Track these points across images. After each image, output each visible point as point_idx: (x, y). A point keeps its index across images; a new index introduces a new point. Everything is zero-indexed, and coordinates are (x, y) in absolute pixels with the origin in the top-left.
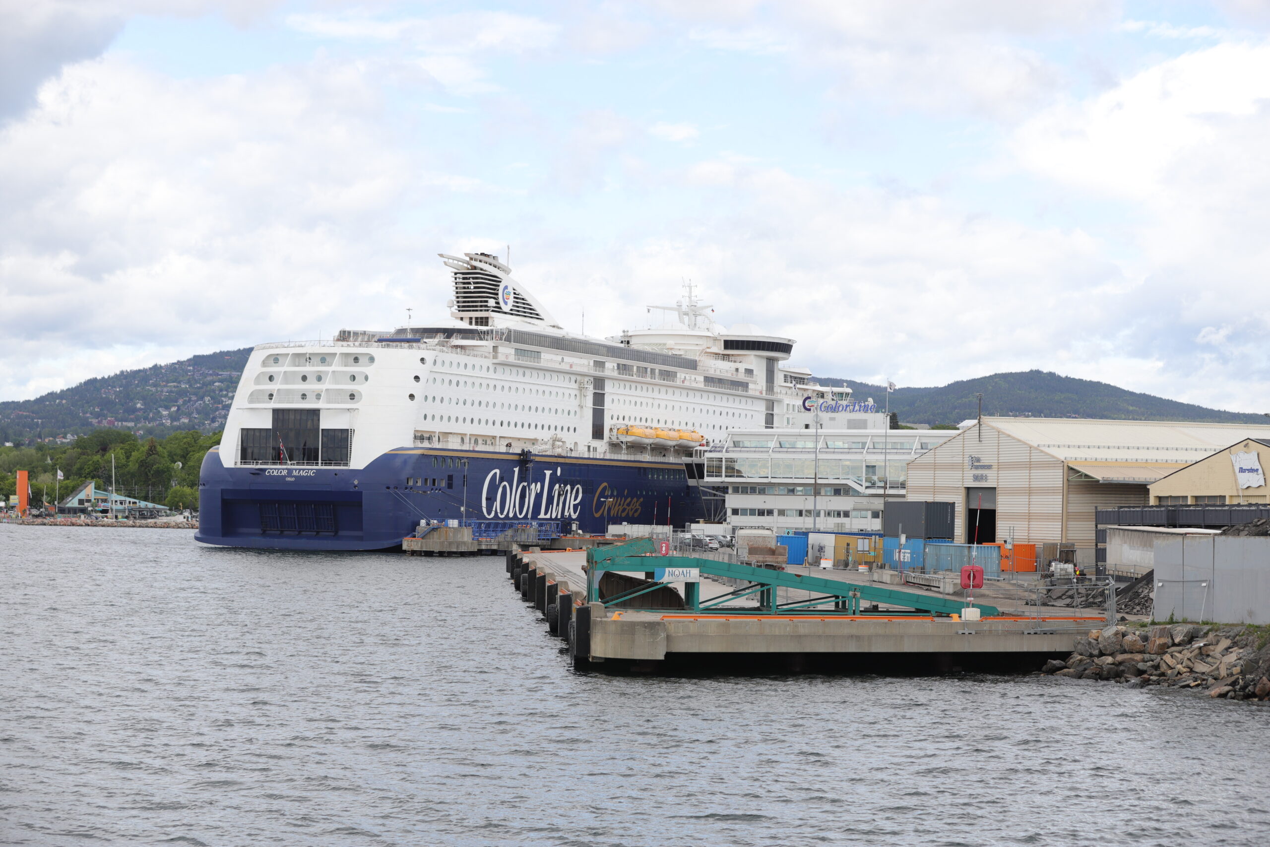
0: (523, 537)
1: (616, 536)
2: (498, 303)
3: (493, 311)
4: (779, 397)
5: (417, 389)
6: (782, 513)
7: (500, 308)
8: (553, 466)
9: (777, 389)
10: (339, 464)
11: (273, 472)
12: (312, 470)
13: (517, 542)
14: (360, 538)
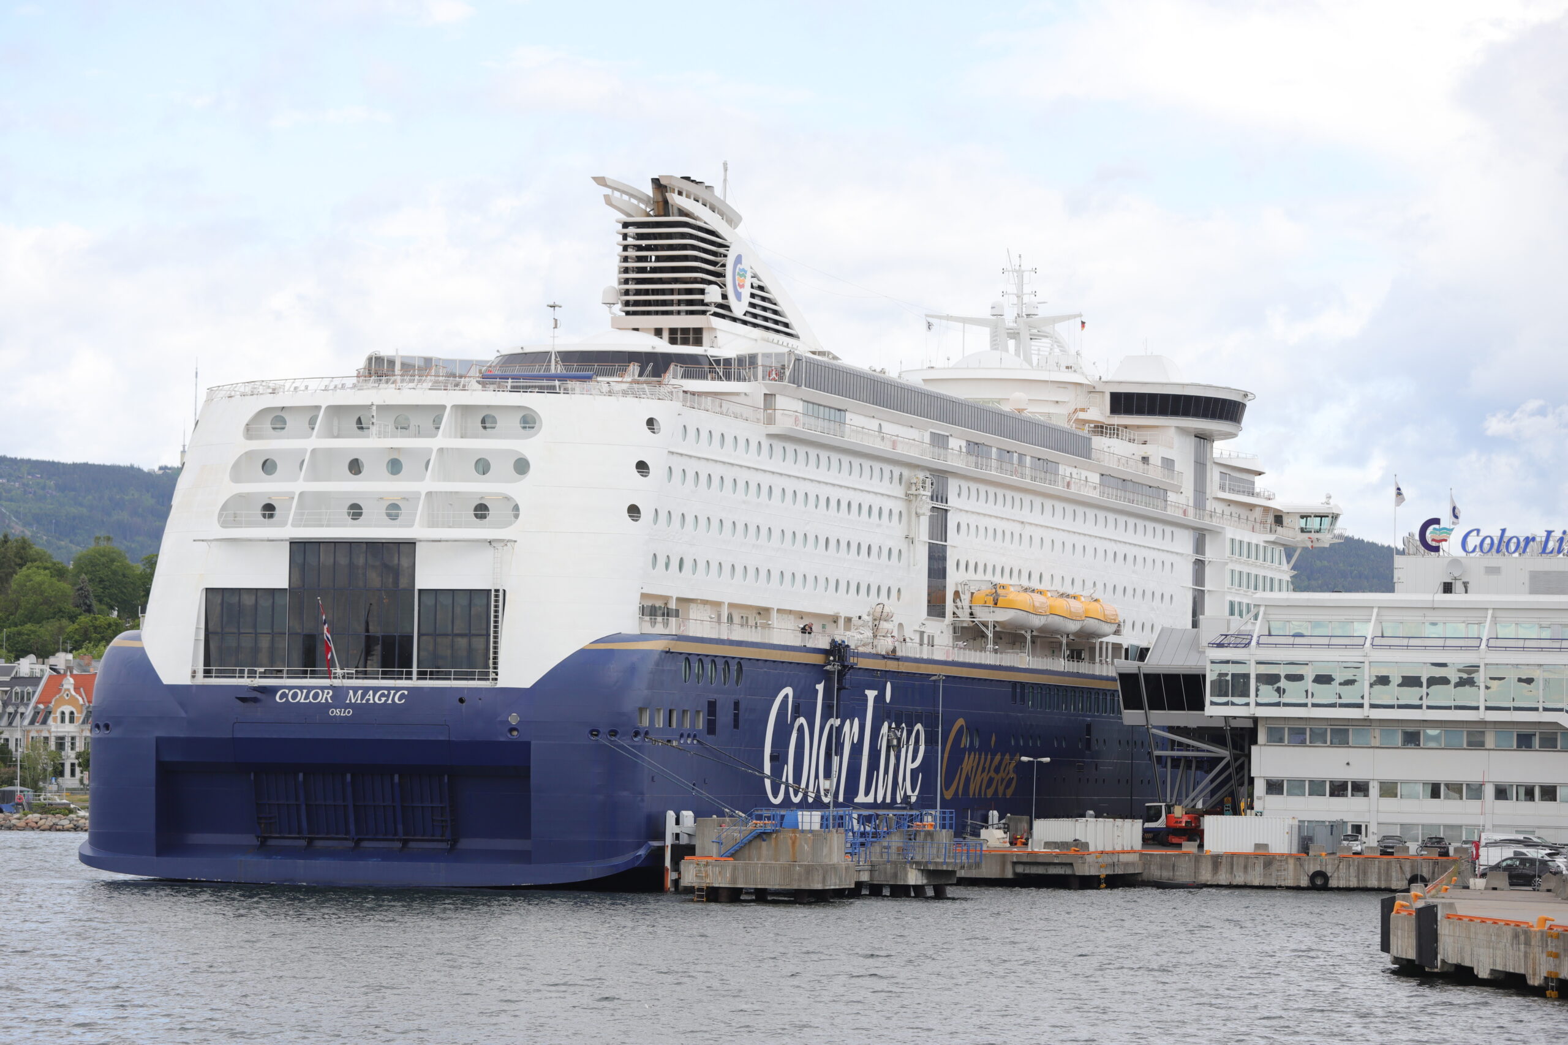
0: (927, 851)
1: (1055, 845)
2: (724, 297)
3: (715, 314)
4: (1215, 523)
5: (640, 491)
6: (1389, 790)
7: (727, 308)
8: (876, 679)
9: (1210, 505)
10: (469, 676)
11: (295, 696)
12: (397, 689)
13: (913, 862)
14: (524, 857)
